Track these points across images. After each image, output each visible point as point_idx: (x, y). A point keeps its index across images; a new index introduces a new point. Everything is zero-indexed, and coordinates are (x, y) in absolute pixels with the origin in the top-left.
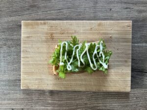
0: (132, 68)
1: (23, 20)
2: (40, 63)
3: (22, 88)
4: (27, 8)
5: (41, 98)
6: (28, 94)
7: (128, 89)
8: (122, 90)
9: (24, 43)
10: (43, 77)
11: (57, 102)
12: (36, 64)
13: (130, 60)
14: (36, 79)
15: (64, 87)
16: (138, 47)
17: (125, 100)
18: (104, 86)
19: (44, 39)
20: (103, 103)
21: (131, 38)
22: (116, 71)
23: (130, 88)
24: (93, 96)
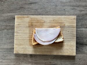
0: (76, 42)
1: (16, 15)
2: (25, 39)
5: (25, 59)
8: (71, 55)
9: (17, 28)
10: (27, 47)
11: (34, 61)
14: (23, 48)
15: (38, 53)
16: (80, 30)
17: (73, 60)
18: (61, 52)
20: (60, 62)
21: (76, 25)
22: (67, 44)
23: (75, 53)
24: (54, 58)
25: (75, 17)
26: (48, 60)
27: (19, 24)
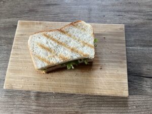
1: (20, 20)
3: (4, 88)
7: (126, 93)
11: (43, 108)
12: (25, 62)
13: (126, 61)
14: (23, 78)
15: (53, 88)
21: (124, 39)
22: (111, 72)
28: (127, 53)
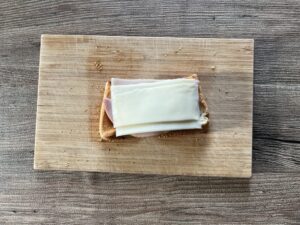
0: (254, 132)
1: (44, 33)
2: (76, 117)
3: (35, 167)
4: (53, 10)
5: (73, 190)
6: (47, 181)
7: (247, 172)
9: (45, 78)
10: (80, 144)
11: (105, 197)
12: (66, 120)
13: (251, 115)
14: (66, 150)
15: (120, 167)
16: (267, 90)
17: (241, 195)
18: (200, 166)
19: (84, 70)
20: (197, 202)
21: (252, 71)
22: (222, 135)
23: (250, 170)
24: (176, 185)
25: (250, 43)
26: (154, 192)
27: (53, 63)
28: (255, 96)
